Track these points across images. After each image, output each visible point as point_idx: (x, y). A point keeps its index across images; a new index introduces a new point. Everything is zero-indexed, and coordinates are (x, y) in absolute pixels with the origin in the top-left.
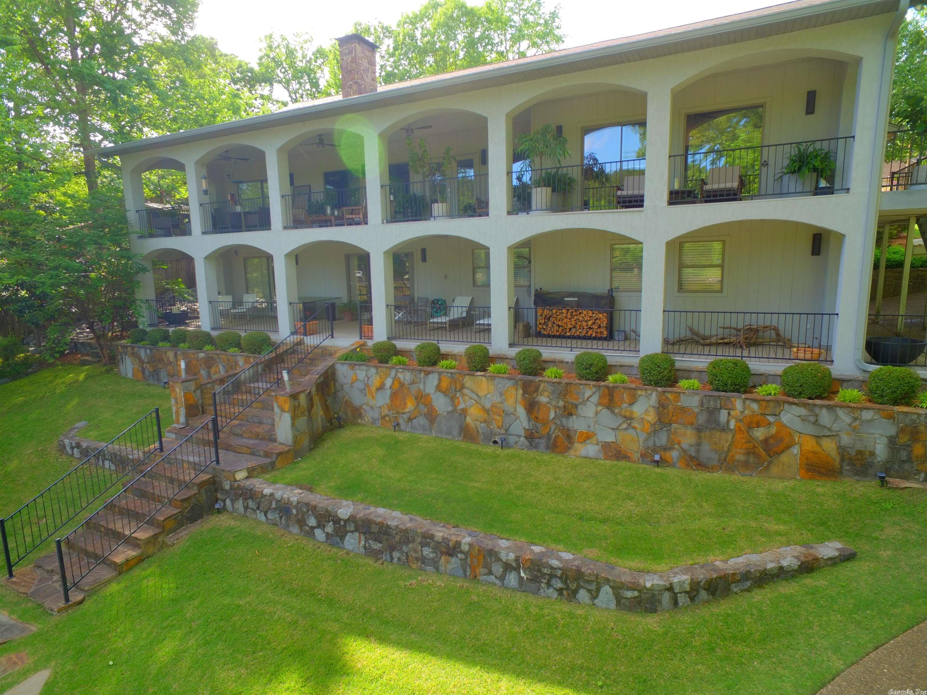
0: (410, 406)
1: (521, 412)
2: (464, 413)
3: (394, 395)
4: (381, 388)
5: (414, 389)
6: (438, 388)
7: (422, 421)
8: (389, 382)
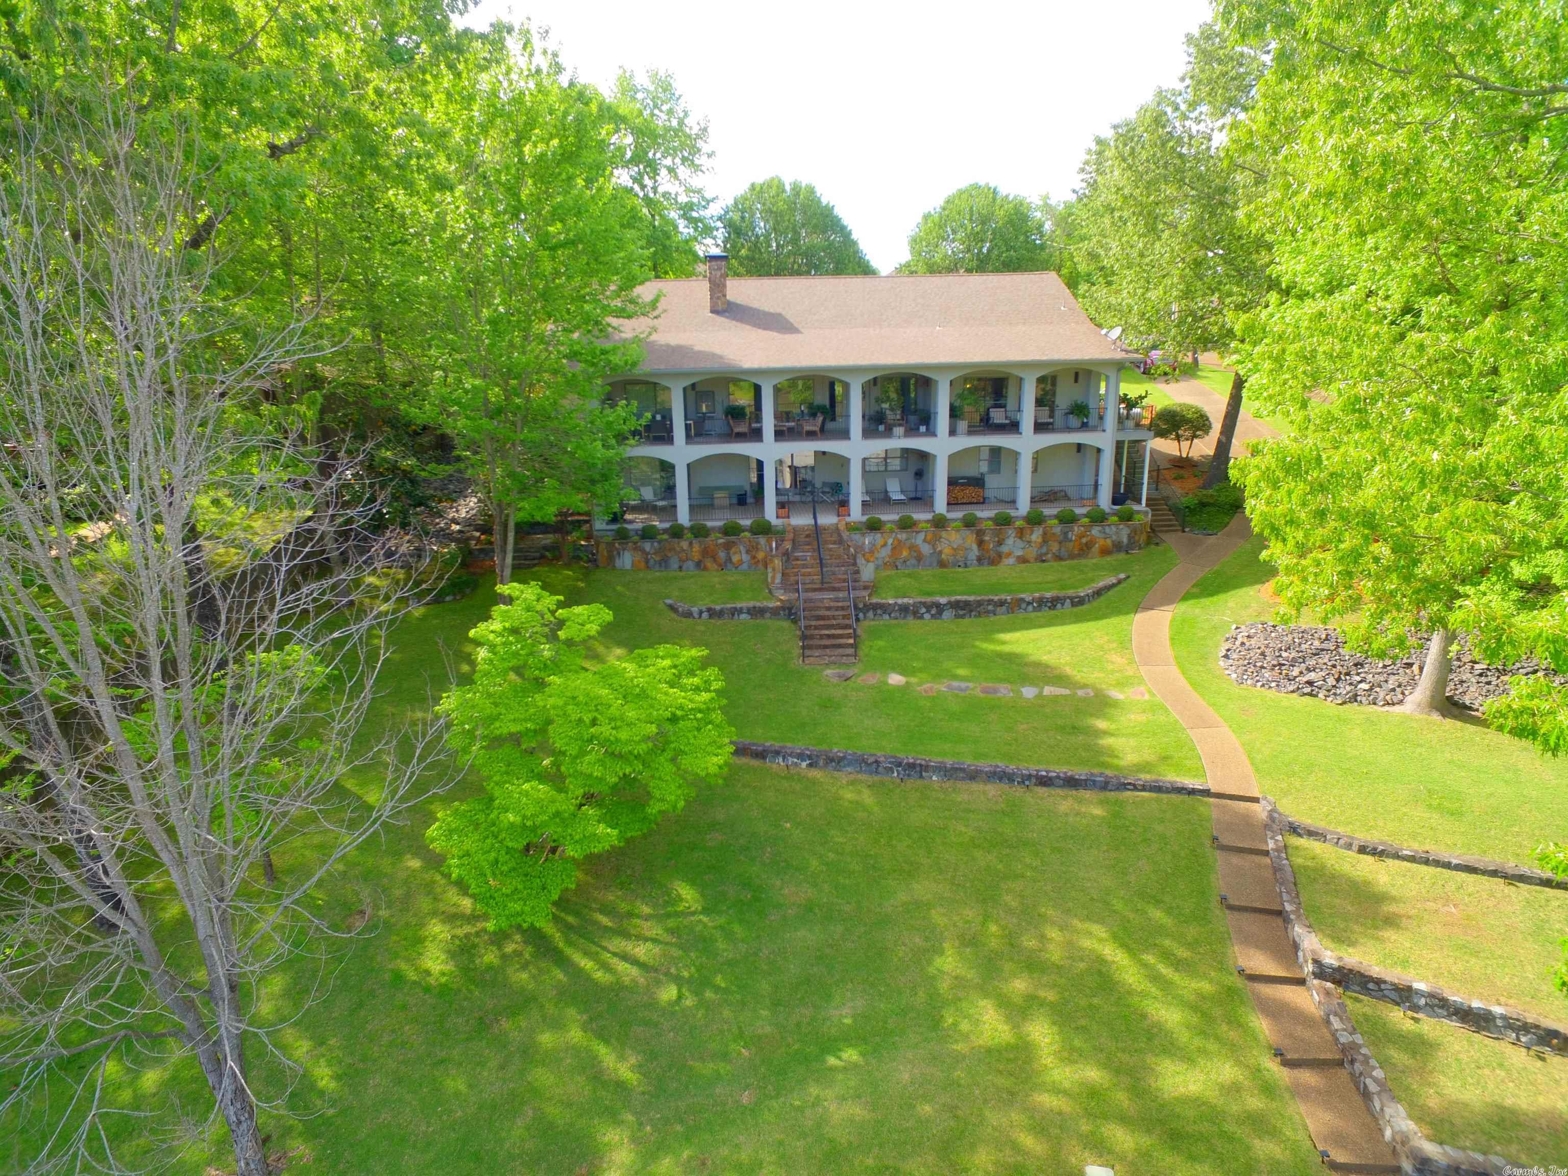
0: (905, 553)
1: (975, 547)
2: (941, 552)
3: (894, 549)
4: (885, 545)
5: (908, 543)
6: (925, 541)
7: (914, 561)
8: (890, 541)
